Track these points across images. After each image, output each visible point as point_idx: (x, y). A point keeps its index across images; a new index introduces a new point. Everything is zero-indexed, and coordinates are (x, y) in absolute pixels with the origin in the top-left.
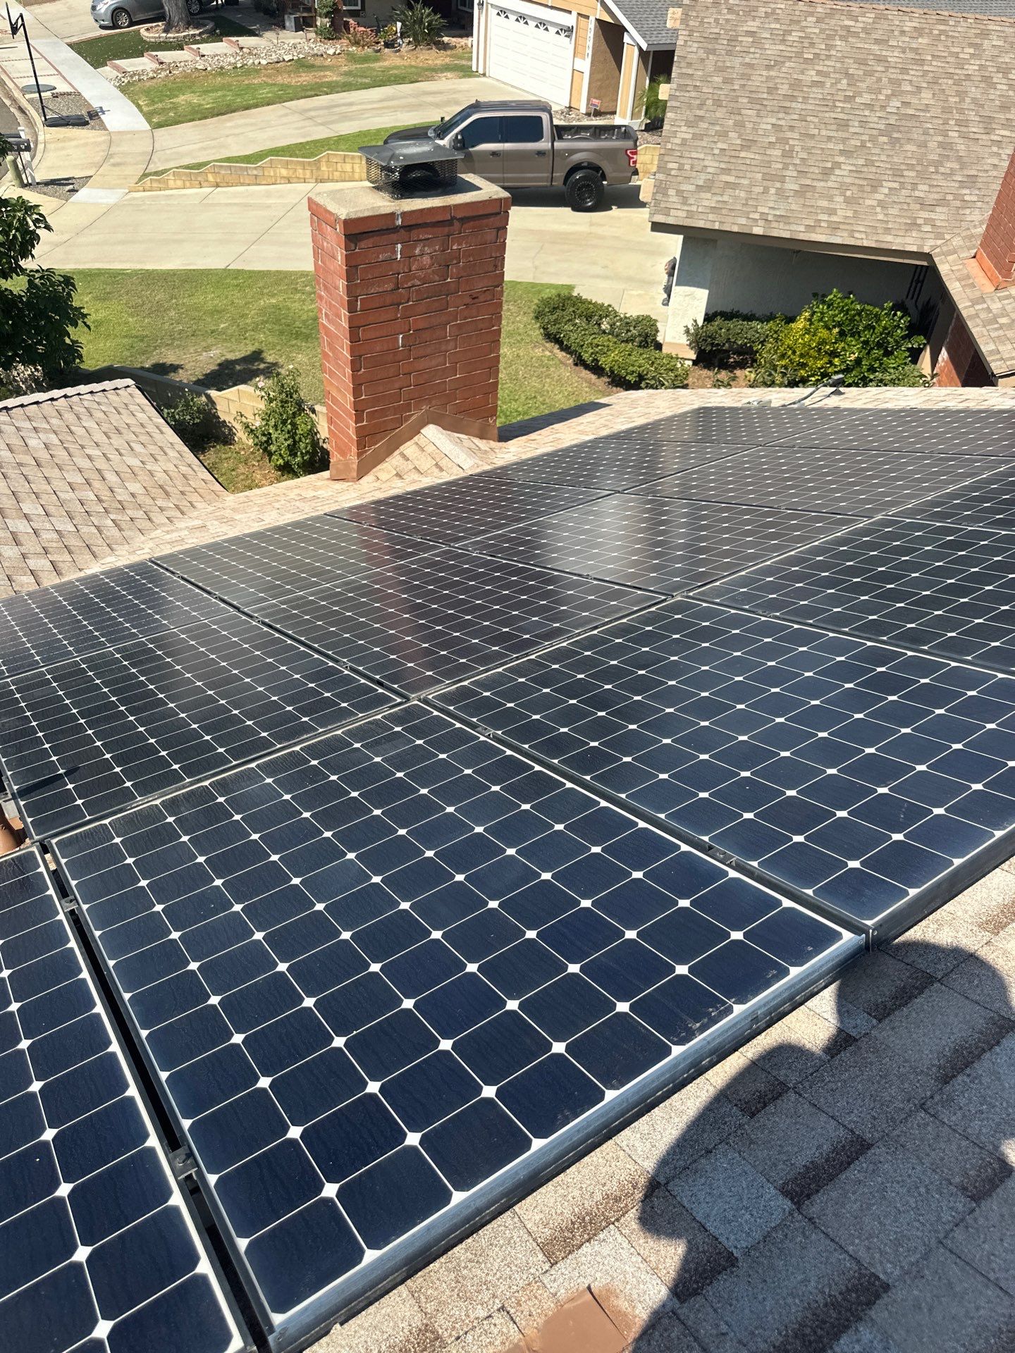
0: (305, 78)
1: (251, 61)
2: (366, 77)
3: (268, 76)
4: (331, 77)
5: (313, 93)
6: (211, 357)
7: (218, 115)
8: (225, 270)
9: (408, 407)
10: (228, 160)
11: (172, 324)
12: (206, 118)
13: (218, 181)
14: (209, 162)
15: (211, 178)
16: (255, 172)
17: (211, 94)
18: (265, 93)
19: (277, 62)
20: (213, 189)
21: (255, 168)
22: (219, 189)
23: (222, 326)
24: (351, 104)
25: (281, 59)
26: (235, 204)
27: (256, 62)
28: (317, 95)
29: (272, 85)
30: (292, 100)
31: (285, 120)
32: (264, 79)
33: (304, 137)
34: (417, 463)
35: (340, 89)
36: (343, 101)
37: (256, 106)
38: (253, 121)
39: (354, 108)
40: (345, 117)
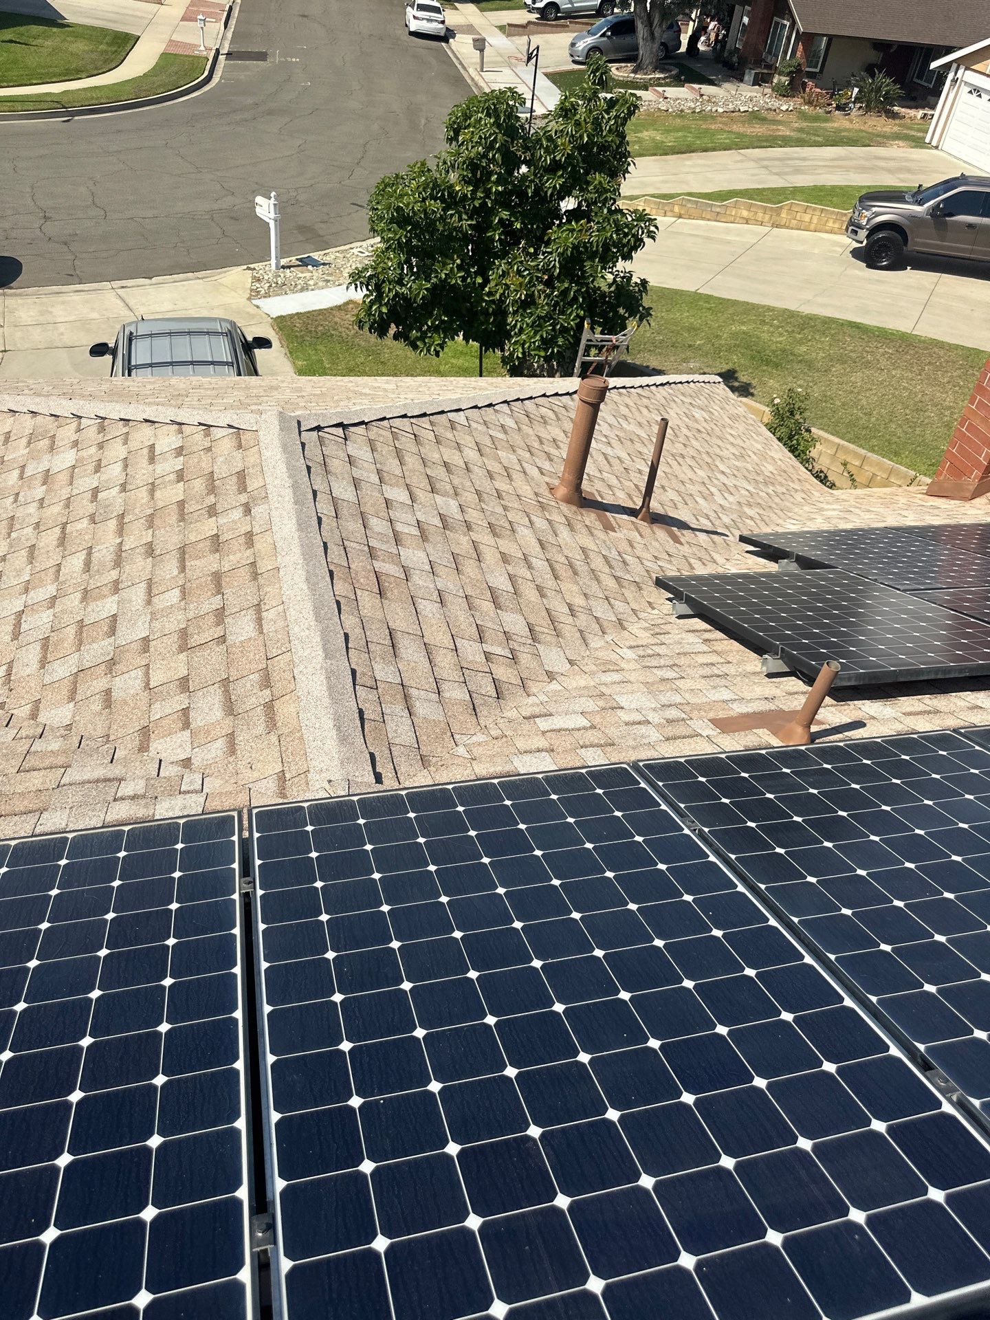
0: (759, 130)
1: (709, 108)
2: (818, 136)
3: (725, 124)
4: (784, 131)
7: (678, 153)
8: (695, 293)
17: (672, 134)
19: (733, 112)
25: (737, 109)
26: (697, 236)
27: (714, 109)
28: (772, 147)
29: (728, 132)
30: (748, 148)
31: (739, 165)
32: (721, 125)
33: (759, 183)
35: (793, 144)
36: (796, 155)
37: (714, 149)
38: (710, 163)
39: (807, 163)
40: (797, 171)
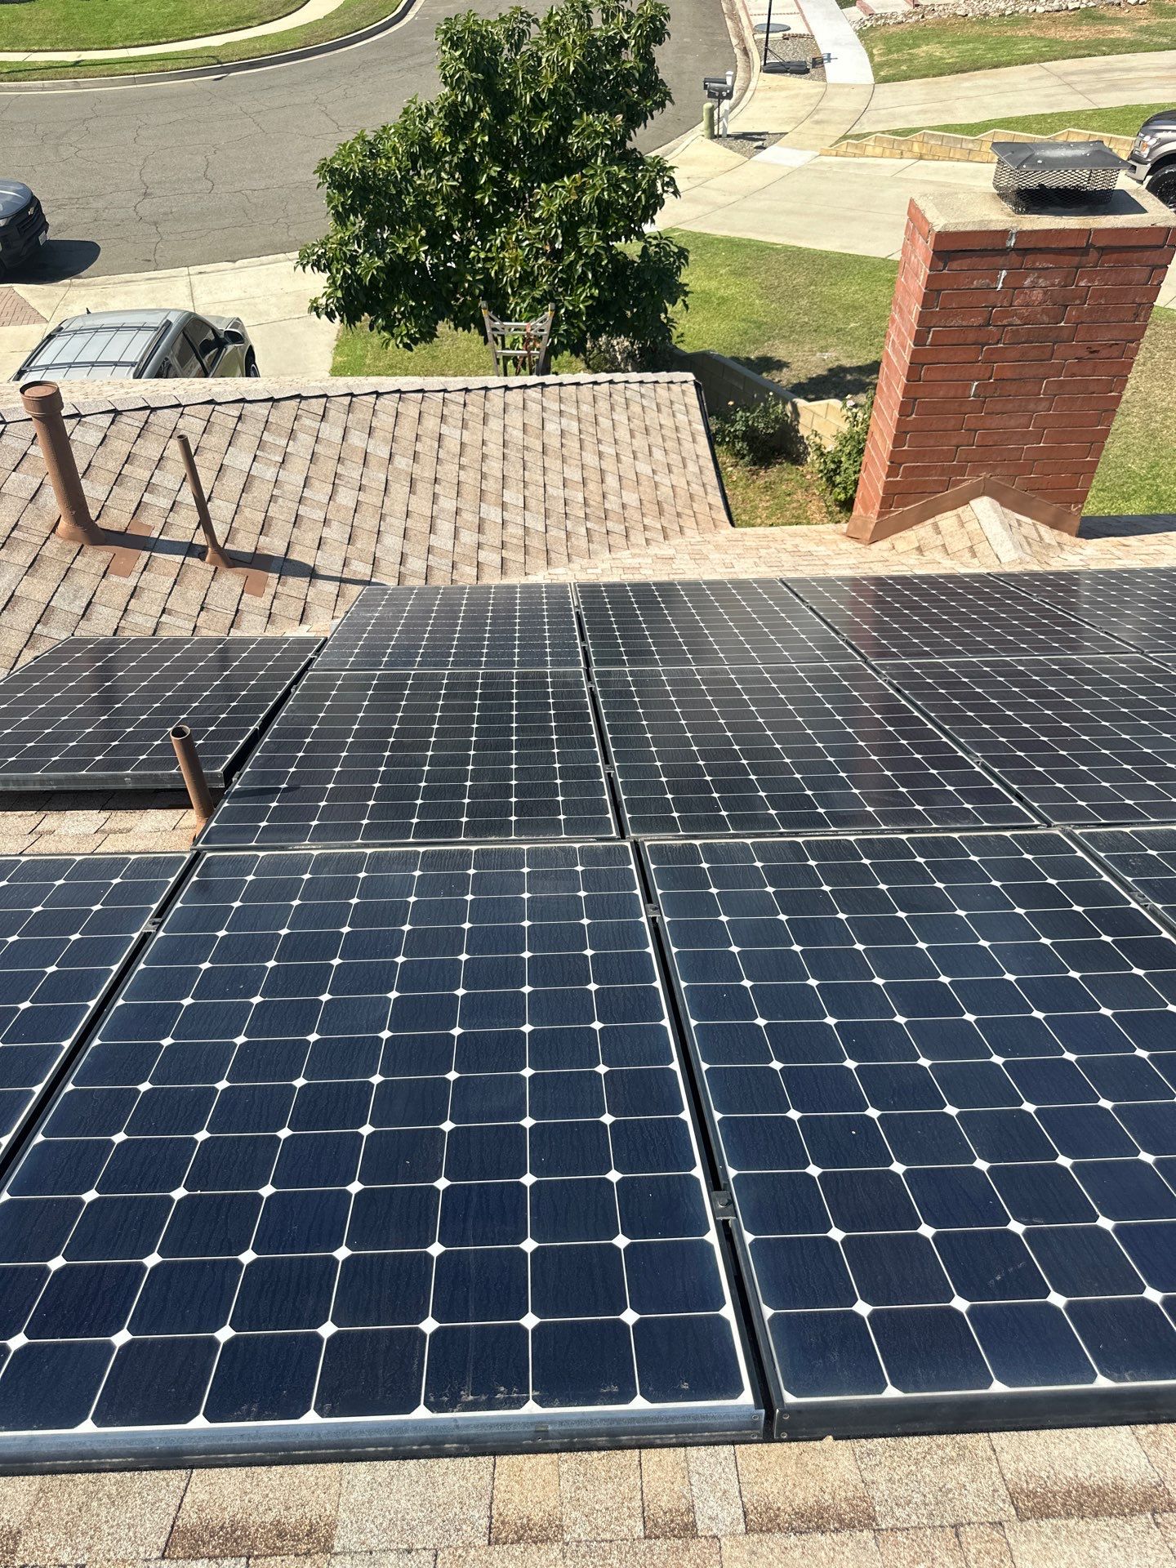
0: (1086, 32)
1: (1025, 8)
2: (1166, 36)
3: (1040, 28)
4: (1121, 32)
5: (1086, 52)
6: (824, 360)
7: (957, 72)
8: (883, 259)
9: (961, 470)
10: (947, 128)
11: (799, 314)
12: (941, 75)
13: (924, 152)
14: (923, 128)
15: (916, 148)
16: (970, 146)
17: (960, 47)
18: (1025, 49)
19: (1058, 11)
20: (913, 161)
21: (973, 141)
22: (922, 162)
23: (852, 325)
24: (1130, 70)
25: (1064, 7)
26: (932, 182)
27: (1031, 10)
28: (1090, 55)
29: (1039, 38)
30: (1055, 60)
31: (1036, 84)
32: (1032, 31)
33: (1051, 106)
34: (948, 540)
35: (1124, 50)
36: (1121, 65)
37: (1008, 64)
38: (995, 82)
39: (1131, 75)
40: (1114, 86)
